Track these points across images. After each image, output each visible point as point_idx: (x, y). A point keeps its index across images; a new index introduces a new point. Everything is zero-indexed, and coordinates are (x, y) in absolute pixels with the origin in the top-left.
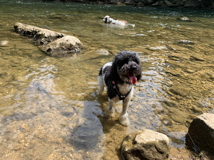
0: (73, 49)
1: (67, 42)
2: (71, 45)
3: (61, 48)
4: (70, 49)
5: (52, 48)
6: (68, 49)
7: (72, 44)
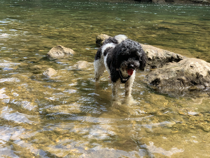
0: (200, 84)
1: (192, 70)
2: (198, 76)
3: (178, 79)
4: (195, 84)
5: (161, 79)
6: (191, 83)
7: (201, 74)
